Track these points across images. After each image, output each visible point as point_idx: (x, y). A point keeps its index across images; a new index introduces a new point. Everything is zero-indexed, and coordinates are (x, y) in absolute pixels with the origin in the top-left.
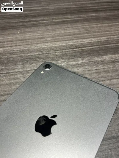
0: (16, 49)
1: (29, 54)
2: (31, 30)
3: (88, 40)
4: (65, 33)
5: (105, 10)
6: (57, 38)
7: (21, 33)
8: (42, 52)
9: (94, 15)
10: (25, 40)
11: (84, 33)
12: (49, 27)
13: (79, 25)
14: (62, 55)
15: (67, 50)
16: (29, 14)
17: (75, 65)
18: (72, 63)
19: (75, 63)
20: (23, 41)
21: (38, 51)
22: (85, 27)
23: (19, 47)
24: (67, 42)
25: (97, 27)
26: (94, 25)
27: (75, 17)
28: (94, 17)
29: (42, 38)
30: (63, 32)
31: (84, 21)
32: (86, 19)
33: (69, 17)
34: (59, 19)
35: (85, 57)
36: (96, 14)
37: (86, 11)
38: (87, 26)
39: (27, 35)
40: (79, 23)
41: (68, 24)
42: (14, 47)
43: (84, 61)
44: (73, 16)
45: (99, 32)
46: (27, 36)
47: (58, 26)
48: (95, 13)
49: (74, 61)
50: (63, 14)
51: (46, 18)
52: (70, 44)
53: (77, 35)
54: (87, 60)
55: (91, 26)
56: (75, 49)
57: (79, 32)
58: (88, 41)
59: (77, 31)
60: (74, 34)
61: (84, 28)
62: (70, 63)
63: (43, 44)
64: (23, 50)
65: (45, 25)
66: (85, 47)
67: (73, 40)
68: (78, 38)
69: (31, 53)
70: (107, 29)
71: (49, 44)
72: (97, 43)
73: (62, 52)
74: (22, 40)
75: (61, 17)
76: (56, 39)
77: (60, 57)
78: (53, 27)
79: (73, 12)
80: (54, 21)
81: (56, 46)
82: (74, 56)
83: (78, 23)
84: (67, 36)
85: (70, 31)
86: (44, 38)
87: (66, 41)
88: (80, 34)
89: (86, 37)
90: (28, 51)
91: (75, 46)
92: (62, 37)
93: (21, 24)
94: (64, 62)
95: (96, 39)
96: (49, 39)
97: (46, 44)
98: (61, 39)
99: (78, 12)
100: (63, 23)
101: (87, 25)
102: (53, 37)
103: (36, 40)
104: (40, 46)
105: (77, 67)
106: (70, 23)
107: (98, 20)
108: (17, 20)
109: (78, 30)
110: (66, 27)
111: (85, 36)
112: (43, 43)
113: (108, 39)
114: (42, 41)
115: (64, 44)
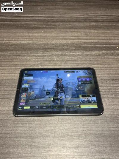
1: (47, 46)
2: (51, 31)
4: (72, 35)
5: (103, 21)
6: (66, 38)
7: (44, 32)
8: (55, 45)
9: (94, 24)
11: (84, 36)
12: (63, 30)
13: (82, 31)
14: (67, 48)
15: (71, 46)
16: (50, 19)
17: (74, 55)
18: (72, 54)
20: (45, 38)
21: (53, 45)
22: (86, 32)
23: (42, 41)
24: (72, 41)
25: (94, 33)
26: (92, 31)
27: (81, 24)
28: (94, 26)
29: (57, 37)
30: (70, 34)
31: (87, 28)
33: (77, 24)
34: (70, 25)
35: (81, 51)
36: (96, 24)
37: (90, 21)
38: (88, 32)
39: (48, 34)
40: (83, 29)
41: (75, 29)
42: (39, 41)
43: (79, 53)
45: (94, 36)
47: (68, 30)
50: (73, 22)
51: (62, 24)
53: (79, 37)
54: (81, 53)
55: (90, 32)
56: (75, 46)
57: (81, 35)
58: (86, 41)
59: (79, 34)
60: (77, 36)
64: (44, 43)
65: (60, 29)
66: (82, 45)
67: (76, 40)
68: (79, 39)
69: (49, 45)
70: (101, 35)
72: (91, 44)
75: (71, 23)
77: (65, 49)
78: (65, 30)
79: (81, 21)
80: (66, 26)
81: (64, 42)
82: (74, 50)
84: (73, 37)
85: (75, 34)
89: (84, 39)
90: (47, 44)
91: (76, 44)
92: (69, 38)
93: (45, 26)
94: (67, 52)
95: (90, 41)
96: (61, 38)
97: (59, 41)
99: (84, 21)
100: (72, 28)
102: (64, 37)
103: (53, 38)
104: (55, 42)
107: (96, 28)
108: (42, 23)
110: (74, 31)
112: (57, 40)
113: (99, 41)
115: (70, 42)
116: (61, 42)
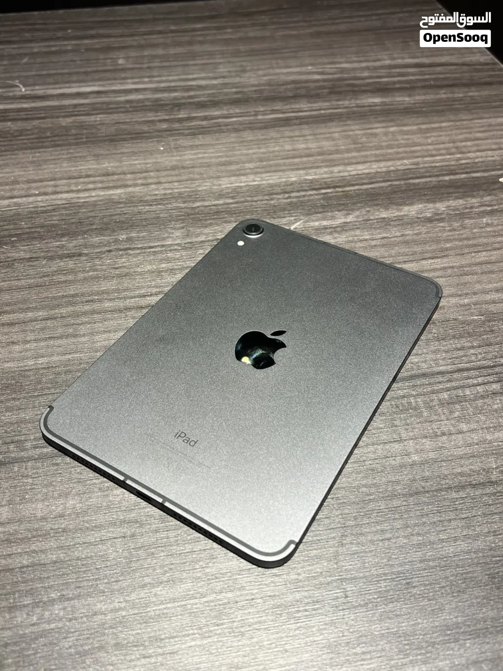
0: (160, 191)
1: (198, 204)
2: (197, 142)
3: (360, 167)
4: (294, 150)
5: (409, 88)
6: (272, 162)
7: (168, 150)
8: (233, 198)
9: (377, 100)
10: (183, 168)
11: (348, 151)
12: (248, 135)
13: (335, 129)
14: (290, 204)
15: (303, 193)
17: (326, 228)
18: (317, 224)
19: (325, 223)
20: (177, 172)
21: (221, 196)
22: (351, 133)
23: (167, 185)
24: (302, 172)
25: (386, 134)
26: (379, 128)
27: (322, 106)
28: (378, 108)
29: (230, 163)
30: (287, 147)
31: (349, 118)
32: (354, 113)
33: (304, 107)
34: (274, 111)
35: (353, 210)
36: (384, 100)
37: (356, 90)
38: (359, 132)
39: (189, 156)
40: (334, 123)
41: (303, 126)
42: (153, 186)
43: (350, 218)
44: (316, 105)
45: (390, 147)
46: (186, 157)
47: (272, 133)
48: (382, 97)
49: (324, 219)
50: (284, 99)
51: (237, 111)
52: (310, 178)
53: (330, 154)
54: (357, 217)
55: (369, 131)
56: (323, 191)
57: (333, 149)
58: (362, 169)
59: (327, 145)
60: (321, 154)
61: (348, 137)
62: (312, 224)
63: (233, 178)
64: (180, 193)
65: (237, 130)
66: (353, 185)
67: (318, 167)
68: (332, 163)
69: (204, 200)
70: (416, 138)
71: (251, 177)
72: (386, 176)
73: (289, 197)
74: (173, 168)
75: (278, 106)
76: (271, 166)
77: (284, 209)
78: (260, 135)
79: (313, 92)
80: (260, 117)
81: (271, 182)
82: (323, 206)
83: (330, 124)
84: (301, 157)
85: (310, 145)
86: (238, 163)
87: (298, 169)
88: (338, 152)
89: (354, 161)
90: (194, 196)
91: (325, 183)
92: (287, 161)
93: (164, 126)
94: (296, 221)
95: (382, 164)
96: (251, 165)
97: (243, 178)
98: (285, 165)
99: (330, 93)
100: (286, 122)
101: (356, 129)
102: (261, 160)
103: (214, 169)
104: (226, 183)
105: (331, 233)
106: (307, 123)
107: (388, 113)
109: (332, 143)
110: (297, 133)
111: (353, 158)
112: (234, 175)
113: (417, 164)
114: (231, 171)
115: (294, 179)
116: (254, 180)
